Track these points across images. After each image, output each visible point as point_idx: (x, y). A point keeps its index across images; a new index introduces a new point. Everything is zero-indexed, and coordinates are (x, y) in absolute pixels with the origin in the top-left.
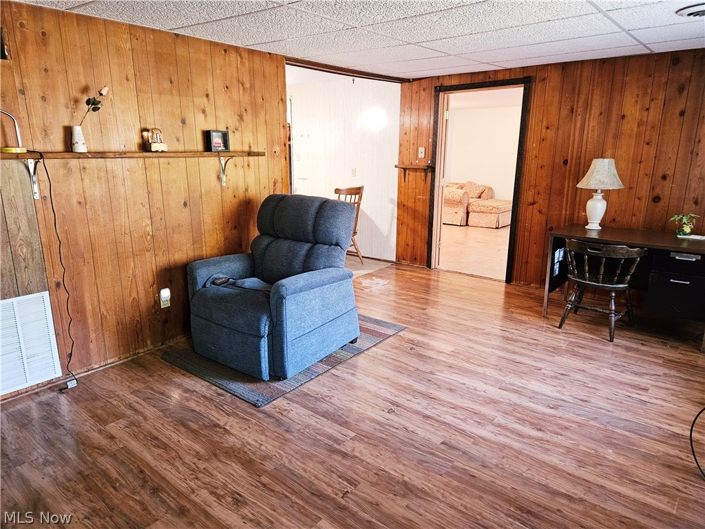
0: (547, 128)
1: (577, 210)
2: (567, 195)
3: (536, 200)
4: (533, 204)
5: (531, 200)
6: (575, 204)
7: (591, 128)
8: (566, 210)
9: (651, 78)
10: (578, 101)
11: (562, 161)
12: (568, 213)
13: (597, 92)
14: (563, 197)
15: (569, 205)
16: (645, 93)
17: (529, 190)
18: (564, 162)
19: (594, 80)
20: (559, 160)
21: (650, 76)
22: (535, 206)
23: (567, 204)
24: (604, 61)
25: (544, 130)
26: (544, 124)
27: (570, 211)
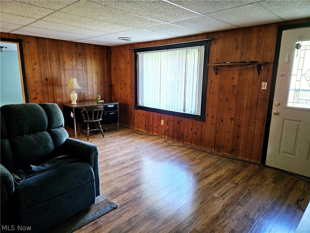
0: (35, 64)
1: (56, 99)
2: (51, 93)
3: (37, 97)
4: (36, 98)
5: (34, 97)
6: (54, 96)
7: (54, 66)
8: (51, 99)
9: (71, 50)
10: (46, 54)
11: (45, 79)
12: (52, 100)
13: (53, 52)
14: (49, 94)
15: (52, 97)
16: (70, 55)
17: (32, 92)
18: (46, 79)
19: (51, 47)
20: (44, 79)
21: (70, 49)
22: (37, 99)
23: (51, 97)
24: (53, 40)
25: (34, 65)
26: (33, 62)
27: (53, 99)
